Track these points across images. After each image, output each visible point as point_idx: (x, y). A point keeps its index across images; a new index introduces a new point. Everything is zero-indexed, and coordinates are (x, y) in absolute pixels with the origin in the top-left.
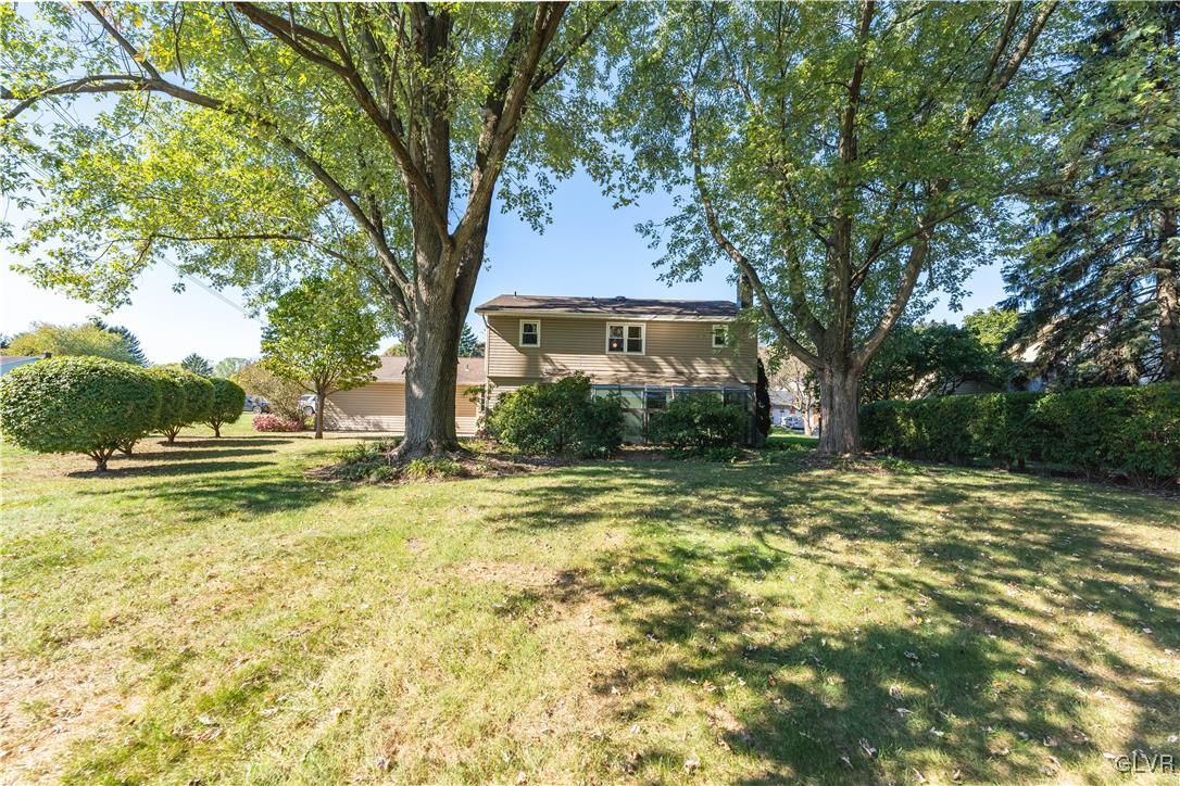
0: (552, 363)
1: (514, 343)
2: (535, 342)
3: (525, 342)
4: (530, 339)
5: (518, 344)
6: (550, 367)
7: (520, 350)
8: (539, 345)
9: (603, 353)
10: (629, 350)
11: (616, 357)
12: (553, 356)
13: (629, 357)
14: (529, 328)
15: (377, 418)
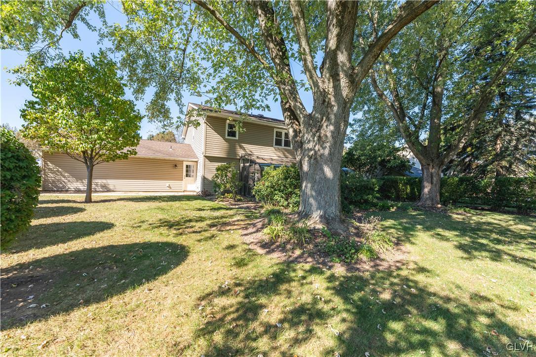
0: (244, 149)
1: (223, 136)
2: (235, 136)
3: (228, 135)
4: (232, 134)
5: (225, 136)
6: (244, 152)
7: (226, 140)
8: (237, 138)
9: (272, 146)
10: (285, 146)
11: (278, 149)
12: (245, 145)
13: (285, 149)
14: (231, 126)
15: (104, 181)
